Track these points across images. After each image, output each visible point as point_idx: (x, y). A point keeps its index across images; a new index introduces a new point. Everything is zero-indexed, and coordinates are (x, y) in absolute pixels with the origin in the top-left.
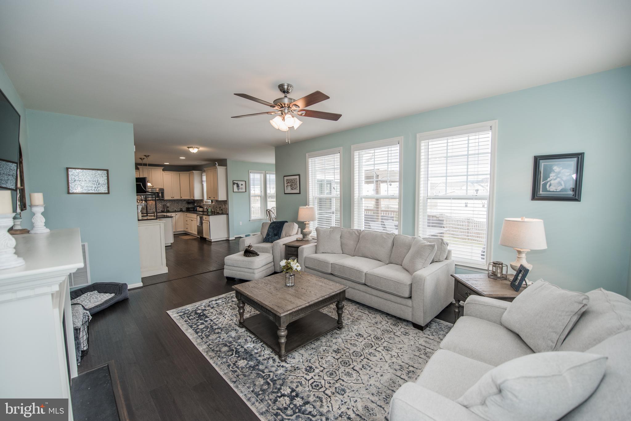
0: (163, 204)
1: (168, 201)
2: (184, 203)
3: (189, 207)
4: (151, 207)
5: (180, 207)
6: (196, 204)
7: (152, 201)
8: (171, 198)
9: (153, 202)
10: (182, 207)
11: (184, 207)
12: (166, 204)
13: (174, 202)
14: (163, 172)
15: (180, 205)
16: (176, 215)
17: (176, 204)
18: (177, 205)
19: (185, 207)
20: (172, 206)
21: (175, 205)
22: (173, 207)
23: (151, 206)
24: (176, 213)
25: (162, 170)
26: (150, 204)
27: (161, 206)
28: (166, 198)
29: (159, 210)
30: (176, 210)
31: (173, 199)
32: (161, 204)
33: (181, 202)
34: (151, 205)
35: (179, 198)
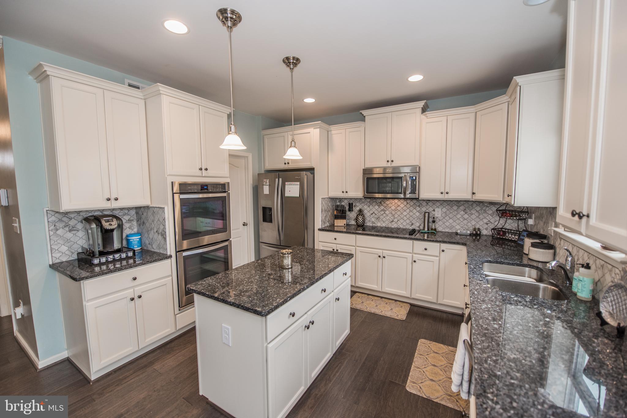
0: (424, 209)
1: (438, 204)
2: (490, 212)
3: (507, 226)
4: (393, 215)
5: (473, 223)
6: (531, 222)
7: (396, 201)
8: (440, 197)
9: (399, 203)
10: (481, 223)
11: (486, 226)
12: (431, 209)
13: (455, 208)
14: (423, 116)
15: (474, 217)
16: (442, 253)
17: (462, 213)
18: (466, 216)
19: (492, 226)
20: (447, 218)
21: (459, 216)
22: (451, 221)
23: (393, 213)
24: (444, 246)
25: (420, 110)
26: (393, 208)
27: (418, 214)
28: (425, 193)
29: (412, 224)
30: (459, 231)
31: (446, 197)
32: (418, 209)
33: (478, 208)
34: (395, 210)
35: (467, 196)
